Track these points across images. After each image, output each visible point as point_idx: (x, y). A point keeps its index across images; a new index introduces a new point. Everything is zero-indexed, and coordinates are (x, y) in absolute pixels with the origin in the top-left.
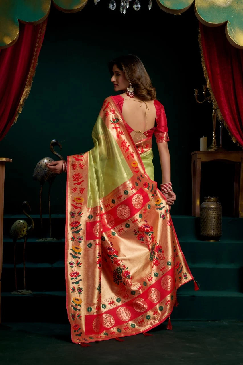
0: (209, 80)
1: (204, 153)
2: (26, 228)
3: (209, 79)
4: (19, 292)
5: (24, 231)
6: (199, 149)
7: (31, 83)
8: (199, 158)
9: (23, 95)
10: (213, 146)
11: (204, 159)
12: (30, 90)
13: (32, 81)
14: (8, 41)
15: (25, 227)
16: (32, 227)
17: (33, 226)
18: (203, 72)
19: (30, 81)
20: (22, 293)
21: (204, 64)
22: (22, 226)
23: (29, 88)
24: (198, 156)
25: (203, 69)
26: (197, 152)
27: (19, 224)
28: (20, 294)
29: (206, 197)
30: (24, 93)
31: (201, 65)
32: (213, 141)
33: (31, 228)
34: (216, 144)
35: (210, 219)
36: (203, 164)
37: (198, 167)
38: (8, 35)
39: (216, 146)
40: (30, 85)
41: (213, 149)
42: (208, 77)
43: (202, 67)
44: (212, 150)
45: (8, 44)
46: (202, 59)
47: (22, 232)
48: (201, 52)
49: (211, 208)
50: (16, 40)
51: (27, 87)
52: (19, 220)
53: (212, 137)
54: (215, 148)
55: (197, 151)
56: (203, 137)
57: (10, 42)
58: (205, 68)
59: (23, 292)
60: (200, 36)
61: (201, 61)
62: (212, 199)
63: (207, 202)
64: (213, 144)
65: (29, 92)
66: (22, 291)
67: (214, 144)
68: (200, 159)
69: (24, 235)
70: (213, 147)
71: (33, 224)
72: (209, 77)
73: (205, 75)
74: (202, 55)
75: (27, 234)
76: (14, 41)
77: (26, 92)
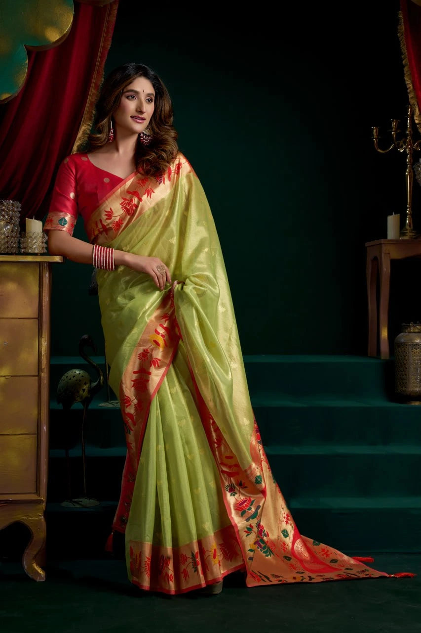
0: (419, 110)
1: (395, 242)
2: (87, 385)
3: (418, 107)
4: (77, 502)
5: (84, 390)
6: (385, 236)
7: (93, 115)
8: (388, 252)
9: (77, 138)
10: (407, 230)
11: (396, 254)
12: (90, 128)
13: (94, 112)
14: (53, 36)
15: (85, 384)
16: (99, 381)
17: (101, 382)
18: (407, 94)
19: (90, 112)
20: (81, 505)
21: (410, 79)
22: (80, 380)
23: (88, 125)
24: (385, 249)
25: (407, 89)
26: (382, 242)
27: (74, 377)
28: (78, 506)
29: (405, 324)
30: (80, 135)
31: (404, 81)
32: (407, 222)
33: (97, 385)
34: (412, 228)
35: (416, 364)
36: (393, 262)
37: (385, 269)
38: (53, 24)
39: (413, 230)
40: (90, 119)
41: (406, 236)
42: (417, 102)
43: (405, 85)
44: (406, 238)
45: (55, 41)
46: (406, 69)
47: (81, 392)
48: (403, 56)
49: (417, 344)
50: (68, 34)
51: (85, 123)
52: (74, 371)
53: (406, 214)
54: (411, 234)
55: (382, 240)
56: (392, 214)
57: (58, 37)
58: (410, 86)
59: (83, 504)
60: (402, 28)
61: (403, 74)
62: (418, 327)
63: (407, 333)
64: (408, 227)
65: (88, 132)
66: (81, 502)
67: (410, 226)
68: (389, 254)
69: (84, 398)
70: (407, 233)
71: (102, 377)
72: (418, 104)
73: (410, 100)
74: (405, 62)
75: (89, 396)
76: (64, 35)
77: (84, 133)
